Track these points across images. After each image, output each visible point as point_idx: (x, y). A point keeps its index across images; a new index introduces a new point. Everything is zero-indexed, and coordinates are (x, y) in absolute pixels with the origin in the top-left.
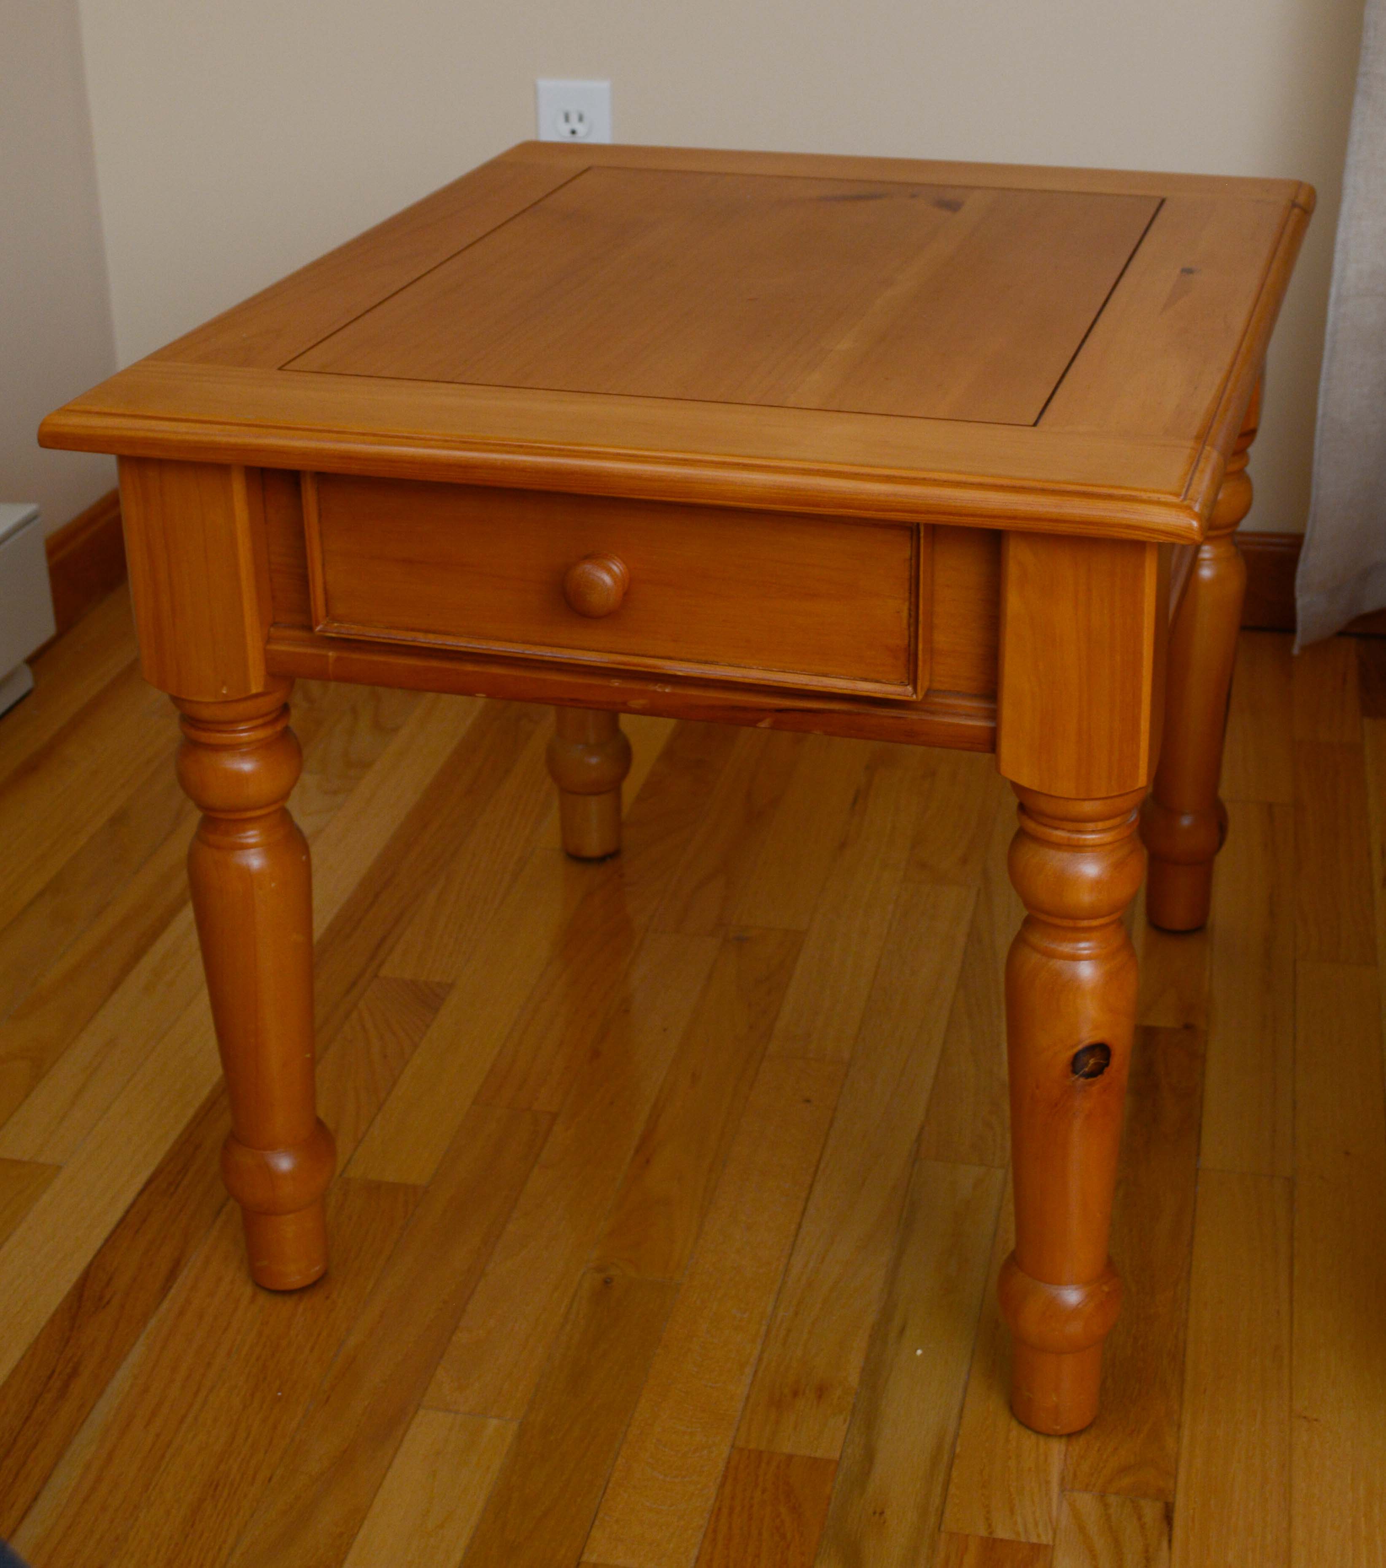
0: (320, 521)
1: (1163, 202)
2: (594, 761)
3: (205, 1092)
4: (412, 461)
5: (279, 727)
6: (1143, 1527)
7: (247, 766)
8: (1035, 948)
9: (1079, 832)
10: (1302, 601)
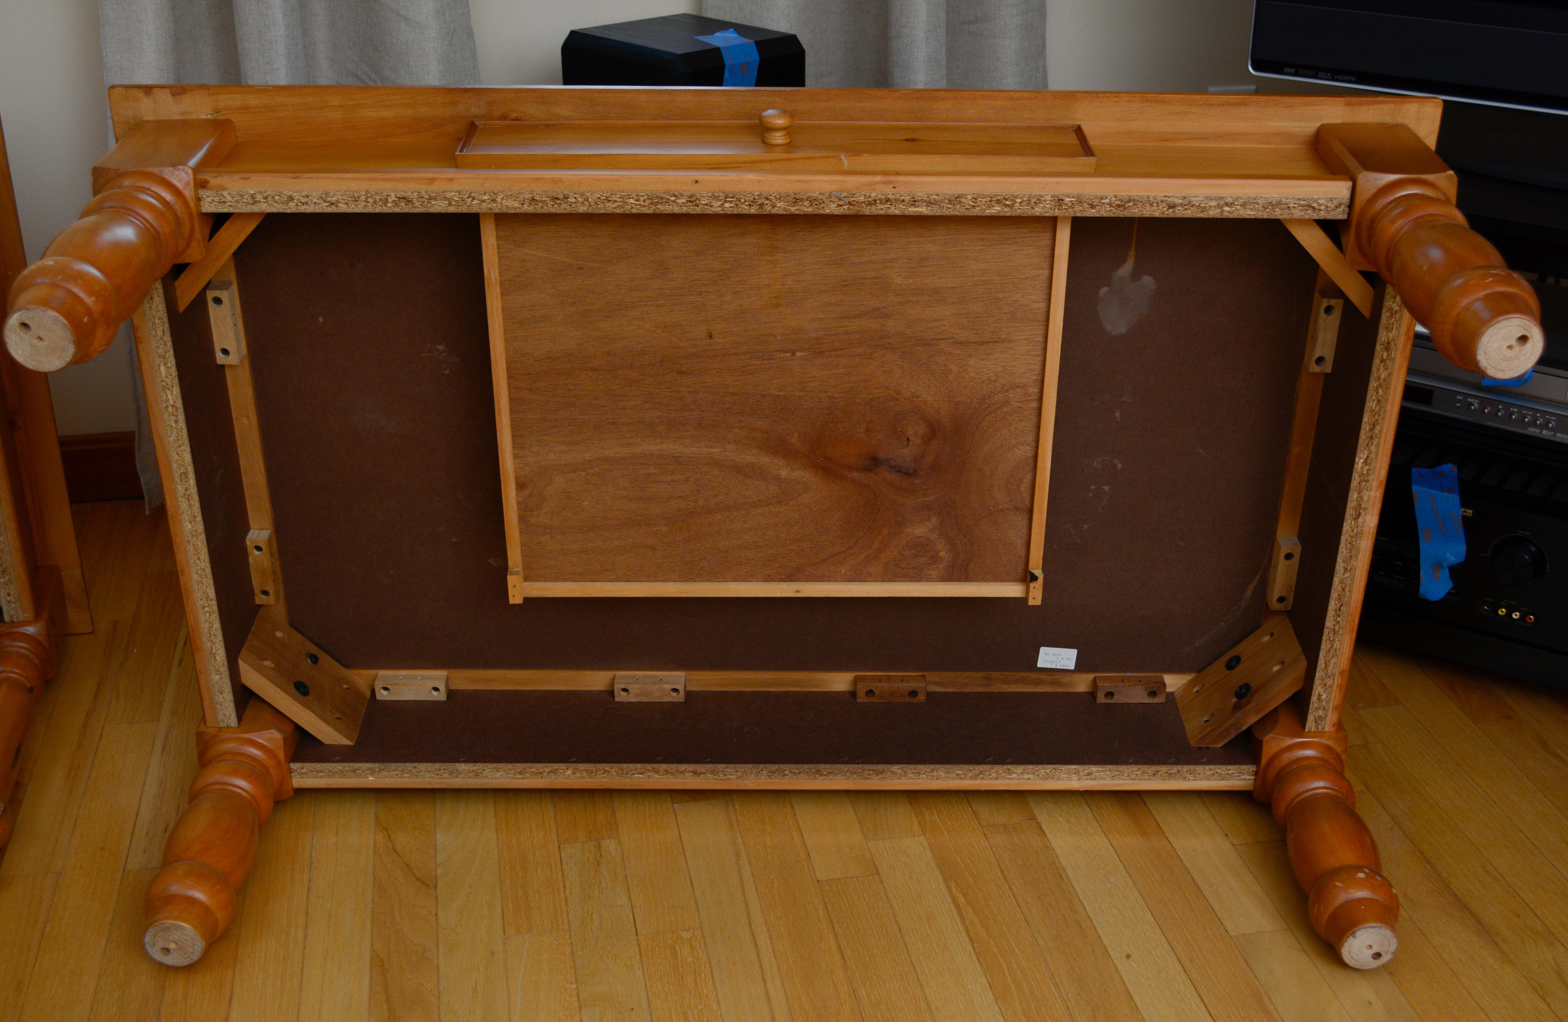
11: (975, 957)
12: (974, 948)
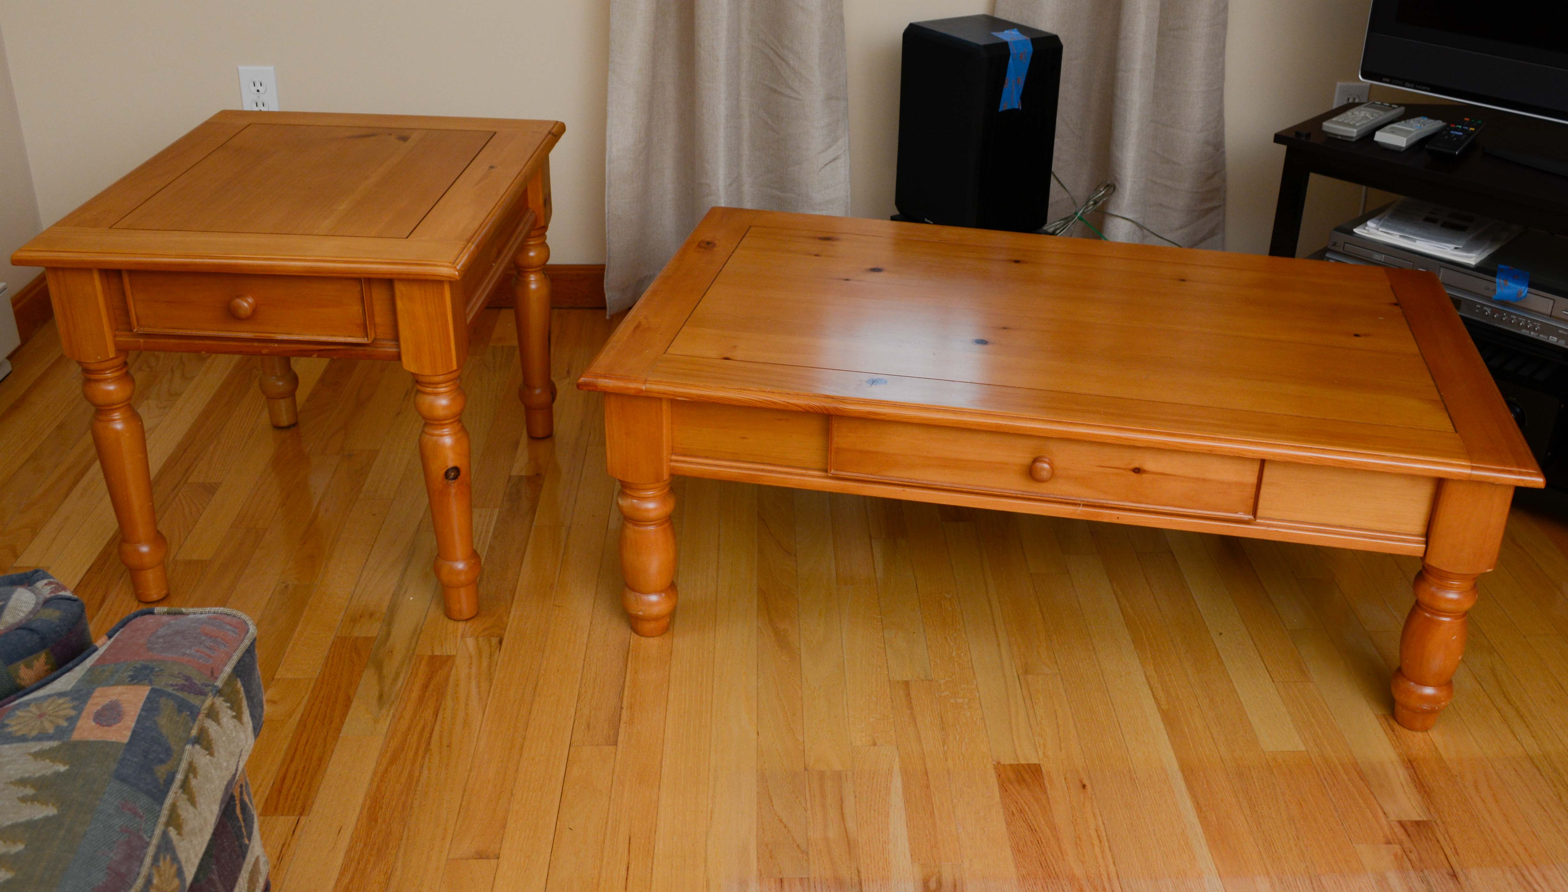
0: (131, 288)
1: (495, 133)
2: (280, 383)
3: (111, 534)
4: (165, 264)
5: (124, 371)
6: (490, 646)
7: (111, 387)
8: (427, 433)
9: (436, 388)
10: (608, 295)
11: (1124, 624)
12: (1125, 620)
